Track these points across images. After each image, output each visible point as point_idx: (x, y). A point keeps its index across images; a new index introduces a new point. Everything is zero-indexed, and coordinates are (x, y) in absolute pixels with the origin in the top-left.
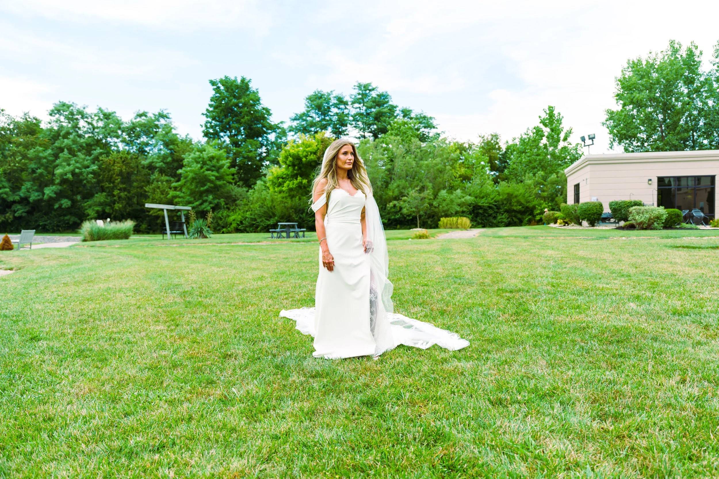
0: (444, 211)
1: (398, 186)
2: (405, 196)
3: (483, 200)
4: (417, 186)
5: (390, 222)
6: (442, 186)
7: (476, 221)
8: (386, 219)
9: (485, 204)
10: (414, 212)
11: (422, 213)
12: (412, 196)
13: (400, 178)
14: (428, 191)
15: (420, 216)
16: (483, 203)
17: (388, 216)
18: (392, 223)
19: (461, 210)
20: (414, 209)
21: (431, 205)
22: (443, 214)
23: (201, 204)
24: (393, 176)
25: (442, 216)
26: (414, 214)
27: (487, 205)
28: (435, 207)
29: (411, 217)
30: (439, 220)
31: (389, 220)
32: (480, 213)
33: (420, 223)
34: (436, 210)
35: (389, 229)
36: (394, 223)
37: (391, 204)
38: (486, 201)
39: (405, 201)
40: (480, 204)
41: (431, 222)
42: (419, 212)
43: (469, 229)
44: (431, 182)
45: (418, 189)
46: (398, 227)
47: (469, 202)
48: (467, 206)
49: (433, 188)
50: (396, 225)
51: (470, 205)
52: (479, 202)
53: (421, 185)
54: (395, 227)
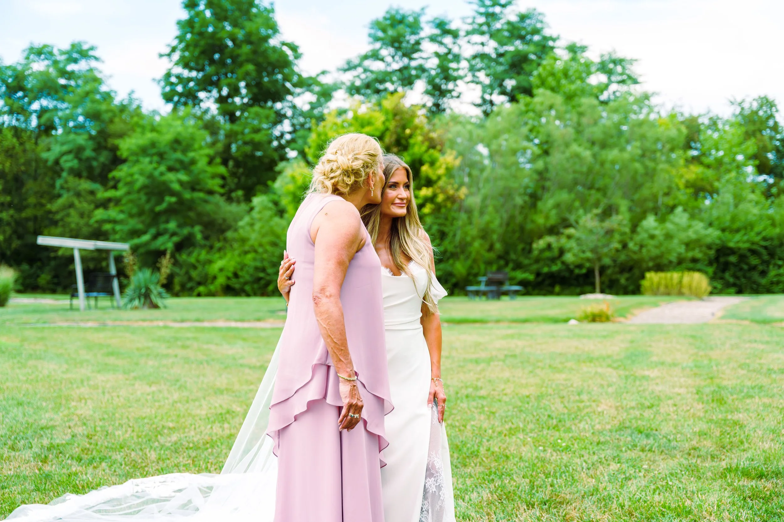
0: (652, 259)
1: (557, 206)
2: (569, 226)
3: (738, 237)
4: (596, 205)
5: (540, 279)
6: (650, 205)
7: (722, 278)
8: (531, 273)
9: (742, 245)
10: (588, 260)
11: (607, 261)
12: (585, 227)
13: (561, 187)
14: (620, 217)
15: (603, 270)
16: (738, 242)
17: (535, 267)
18: (543, 281)
19: (690, 254)
20: (589, 255)
21: (625, 246)
22: (651, 264)
23: (155, 237)
24: (548, 184)
25: (649, 270)
26: (588, 265)
27: (747, 245)
29: (584, 271)
30: (643, 277)
31: (538, 274)
32: (733, 264)
33: (602, 283)
34: (635, 257)
36: (547, 282)
38: (745, 238)
39: (569, 237)
40: (731, 245)
41: (627, 279)
42: (599, 259)
43: (705, 297)
44: (625, 196)
45: (598, 211)
46: (557, 289)
47: (709, 240)
48: (704, 249)
49: (630, 209)
50: (553, 285)
51: (709, 247)
52: (730, 241)
53: (604, 202)
54: (550, 289)
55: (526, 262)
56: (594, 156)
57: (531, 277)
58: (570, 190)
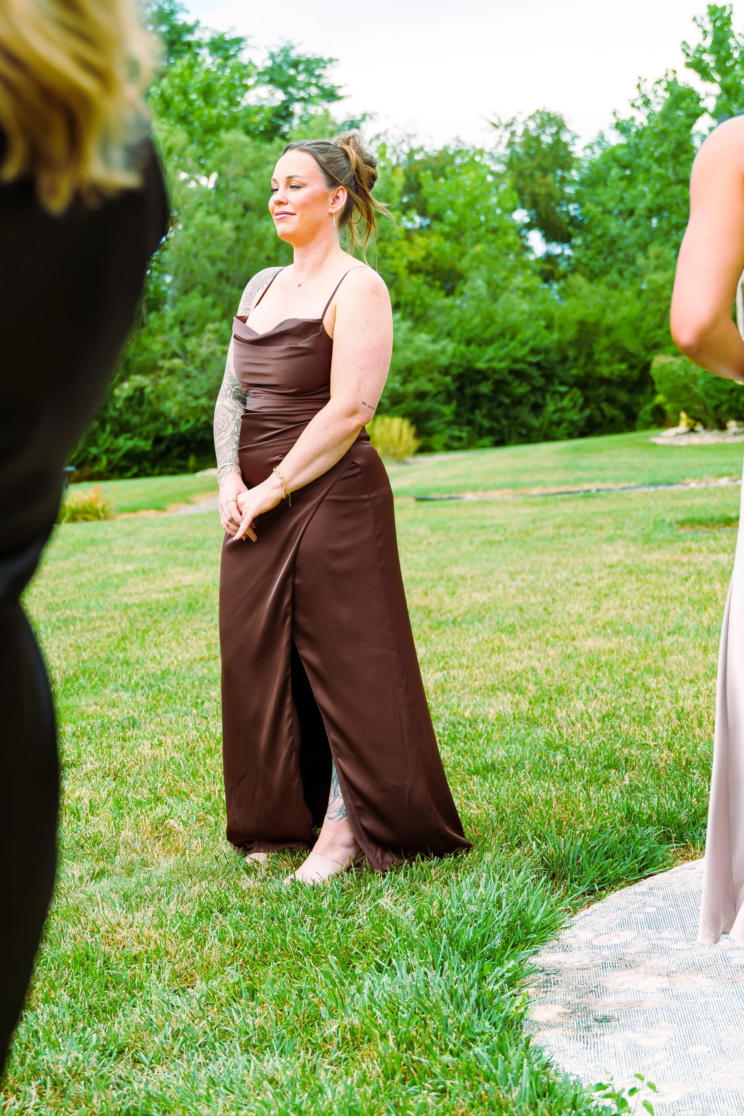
3: (490, 352)
5: (162, 447)
7: (470, 423)
8: (146, 438)
9: (496, 365)
16: (490, 360)
17: (151, 427)
18: (168, 449)
19: (411, 387)
27: (503, 365)
31: (158, 440)
32: (485, 396)
35: (161, 474)
36: (176, 451)
37: (126, 385)
38: (502, 353)
40: (481, 365)
43: (410, 459)
46: (192, 462)
47: (444, 361)
48: (436, 375)
50: (184, 456)
51: (445, 371)
52: (478, 359)
54: (182, 463)
55: (136, 419)
57: (146, 445)
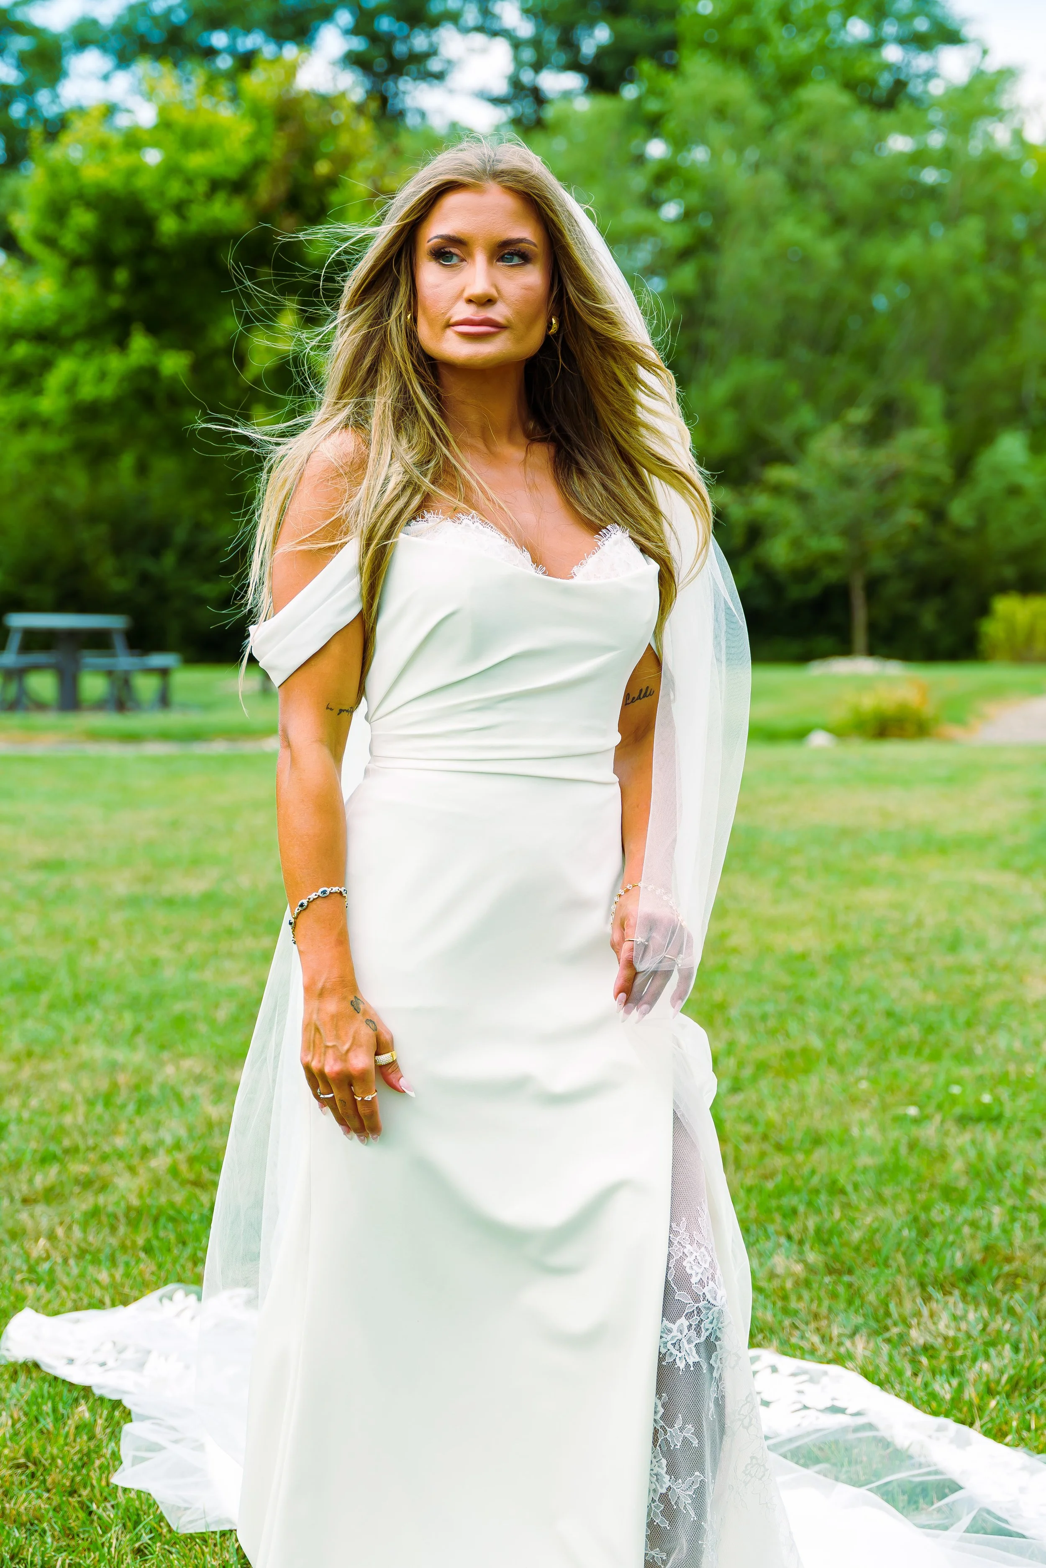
0: (1017, 556)
1: (737, 401)
2: (783, 458)
4: (849, 398)
6: (1002, 402)
10: (832, 559)
11: (880, 562)
12: (824, 464)
13: (747, 348)
14: (921, 435)
15: (873, 586)
20: (834, 543)
21: (938, 515)
22: (1009, 572)
24: (709, 336)
25: (1003, 588)
26: (831, 574)
28: (960, 533)
29: (813, 590)
30: (984, 610)
33: (872, 627)
34: (967, 548)
39: (778, 490)
41: (942, 616)
42: (862, 558)
44: (934, 375)
45: (858, 415)
49: (950, 414)
53: (873, 389)
56: (846, 254)
58: (778, 352)
